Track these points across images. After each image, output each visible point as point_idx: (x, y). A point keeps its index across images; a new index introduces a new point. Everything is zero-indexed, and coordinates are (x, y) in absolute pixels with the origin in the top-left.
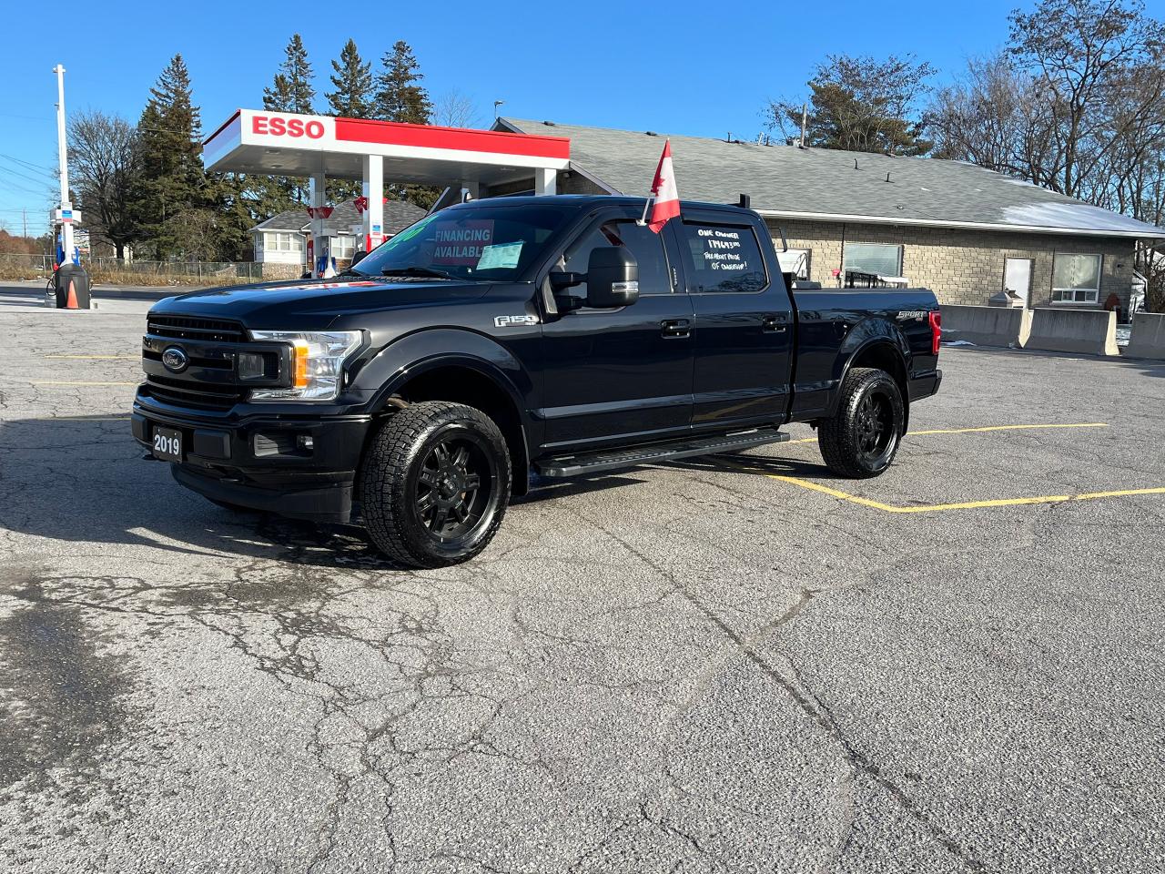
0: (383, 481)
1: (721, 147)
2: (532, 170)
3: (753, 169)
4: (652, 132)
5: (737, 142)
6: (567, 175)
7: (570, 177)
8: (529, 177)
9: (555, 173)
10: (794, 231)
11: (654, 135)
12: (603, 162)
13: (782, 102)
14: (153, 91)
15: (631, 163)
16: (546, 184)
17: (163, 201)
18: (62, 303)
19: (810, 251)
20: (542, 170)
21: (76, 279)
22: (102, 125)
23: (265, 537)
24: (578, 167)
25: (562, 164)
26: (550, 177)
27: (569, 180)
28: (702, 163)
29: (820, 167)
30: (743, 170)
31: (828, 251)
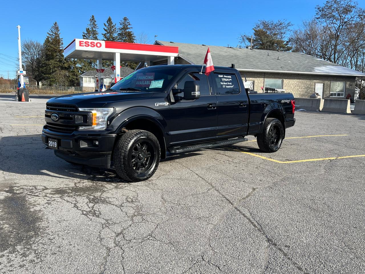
0: (120, 155)
1: (226, 49)
2: (167, 57)
3: (236, 56)
4: (204, 44)
5: (231, 47)
6: (178, 58)
8: (166, 59)
10: (249, 75)
11: (205, 46)
12: (189, 54)
13: (245, 35)
14: (48, 33)
15: (198, 54)
16: (171, 61)
17: (51, 68)
18: (20, 100)
19: (254, 81)
20: (170, 57)
21: (24, 92)
22: (32, 44)
23: (84, 173)
24: (181, 56)
25: (176, 55)
26: (172, 59)
27: (178, 60)
28: (220, 54)
29: (257, 55)
30: (233, 56)
31: (260, 81)
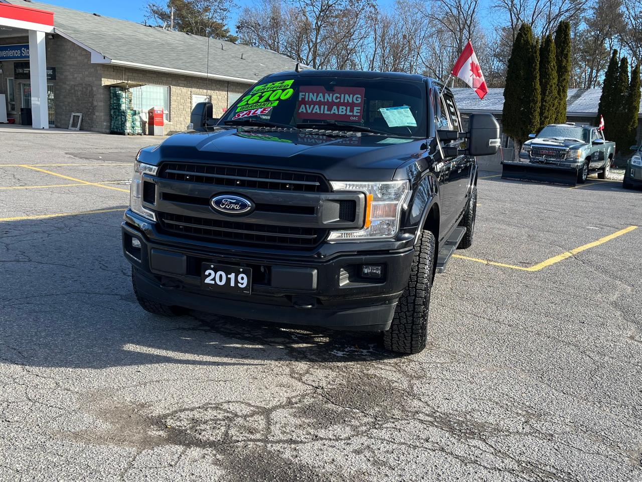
1: (143, 29)
2: (27, 31)
3: (169, 44)
4: (97, 14)
5: (150, 26)
6: (51, 37)
7: (53, 38)
8: (24, 35)
9: (44, 35)
10: (201, 84)
11: (99, 16)
12: (76, 31)
13: (154, 4)
15: (95, 33)
16: (38, 42)
19: (211, 97)
20: (35, 32)
24: (59, 32)
25: (49, 29)
26: (41, 38)
27: (53, 40)
28: (137, 38)
29: (203, 47)
30: (163, 44)
31: (220, 97)
